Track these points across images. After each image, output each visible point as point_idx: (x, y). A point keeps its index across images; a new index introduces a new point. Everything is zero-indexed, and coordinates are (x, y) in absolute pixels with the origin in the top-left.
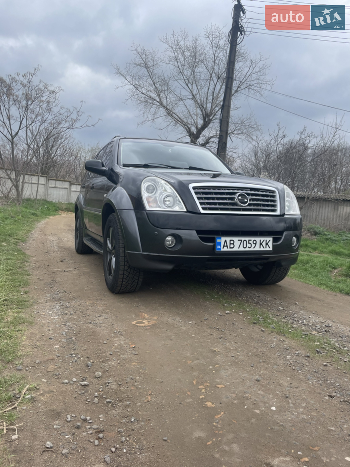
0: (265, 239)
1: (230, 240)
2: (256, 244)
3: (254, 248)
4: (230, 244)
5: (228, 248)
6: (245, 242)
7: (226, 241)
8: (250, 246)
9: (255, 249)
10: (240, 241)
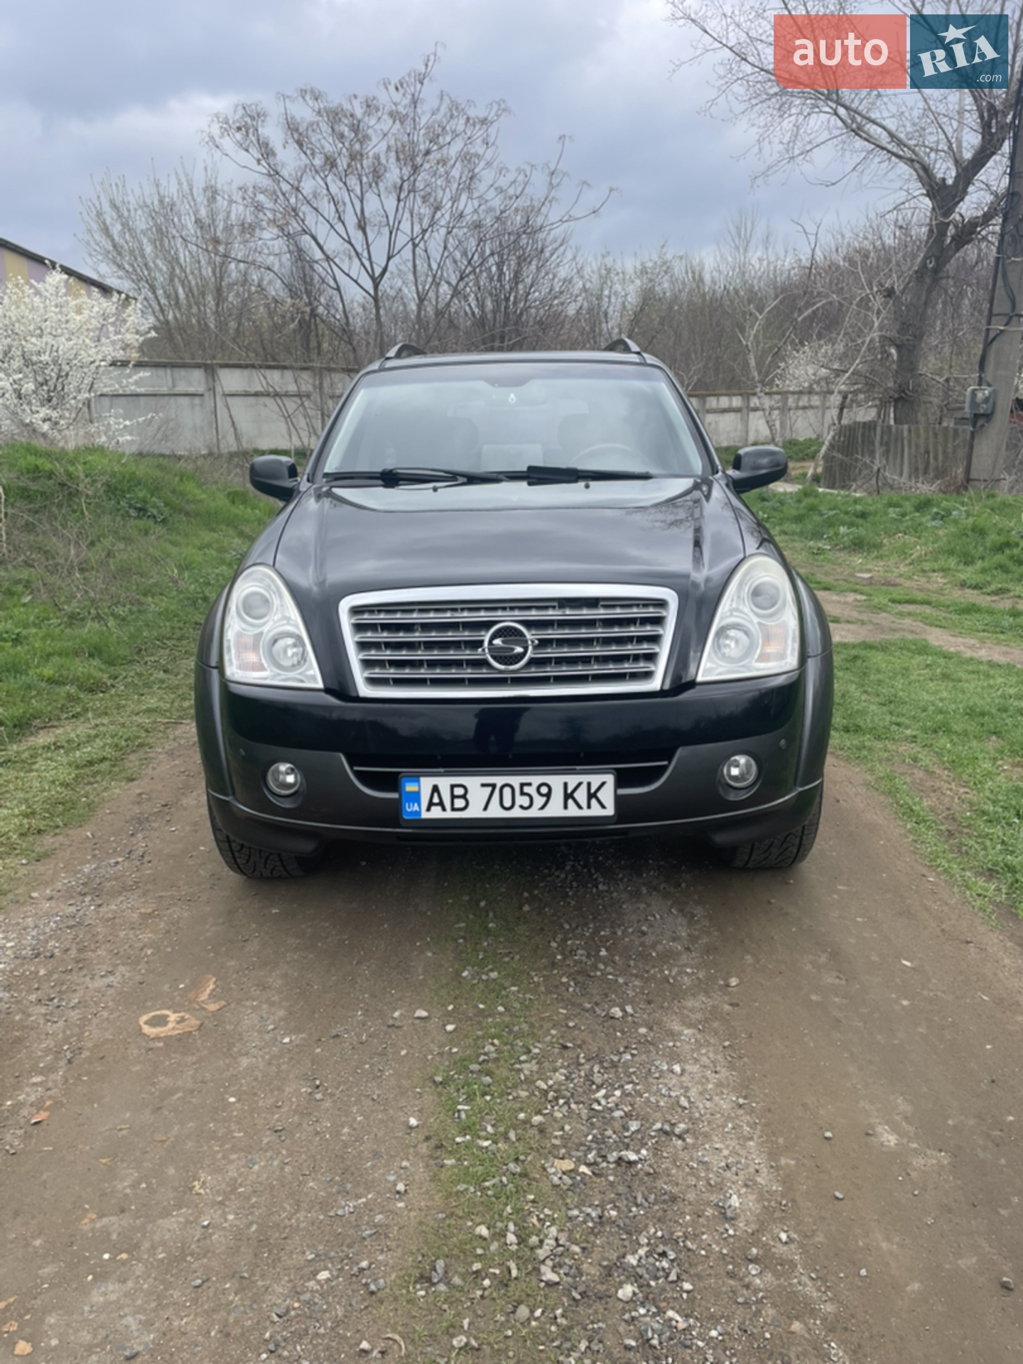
0: (585, 778)
1: (453, 787)
2: (548, 795)
3: (543, 808)
4: (453, 797)
5: (444, 809)
6: (507, 791)
7: (435, 789)
8: (526, 804)
9: (547, 813)
10: (490, 789)
